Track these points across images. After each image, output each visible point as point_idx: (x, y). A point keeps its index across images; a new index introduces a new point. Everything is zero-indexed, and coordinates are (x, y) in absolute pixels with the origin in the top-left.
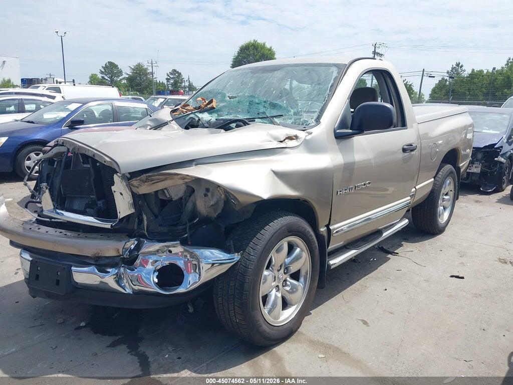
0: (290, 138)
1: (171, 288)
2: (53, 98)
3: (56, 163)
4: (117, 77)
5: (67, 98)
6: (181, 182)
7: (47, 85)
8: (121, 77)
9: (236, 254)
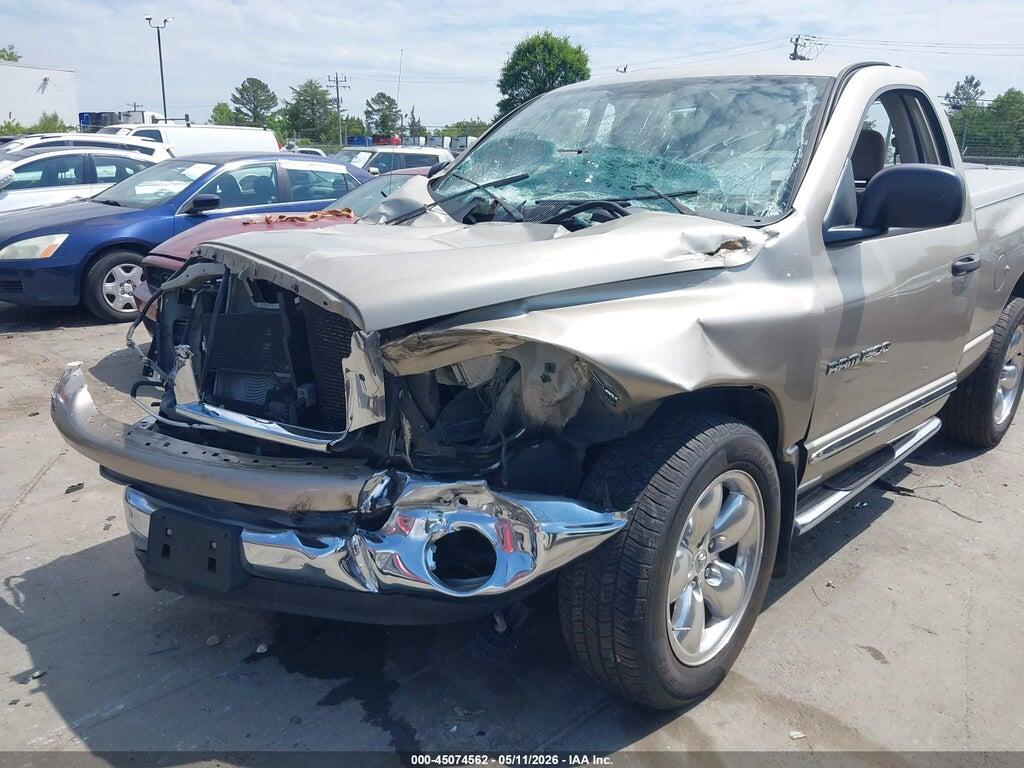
0: (730, 245)
1: (465, 581)
2: (150, 152)
3: (195, 299)
4: (265, 109)
5: (178, 154)
6: (493, 350)
7: (136, 128)
8: (274, 110)
9: (618, 514)
